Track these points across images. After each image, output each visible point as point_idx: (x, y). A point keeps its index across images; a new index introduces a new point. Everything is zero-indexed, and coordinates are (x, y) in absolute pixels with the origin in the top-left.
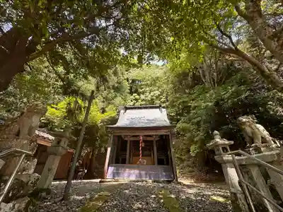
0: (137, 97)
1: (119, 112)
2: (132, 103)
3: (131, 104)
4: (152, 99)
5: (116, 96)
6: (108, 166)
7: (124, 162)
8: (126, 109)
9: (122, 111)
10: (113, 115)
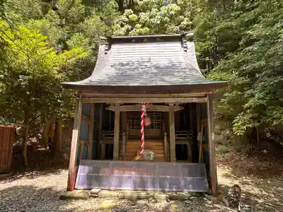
0: (133, 17)
1: (96, 49)
2: (122, 31)
3: (120, 32)
4: (163, 23)
5: (88, 14)
6: (78, 164)
7: (109, 156)
8: (111, 41)
9: (102, 48)
10: (84, 55)
